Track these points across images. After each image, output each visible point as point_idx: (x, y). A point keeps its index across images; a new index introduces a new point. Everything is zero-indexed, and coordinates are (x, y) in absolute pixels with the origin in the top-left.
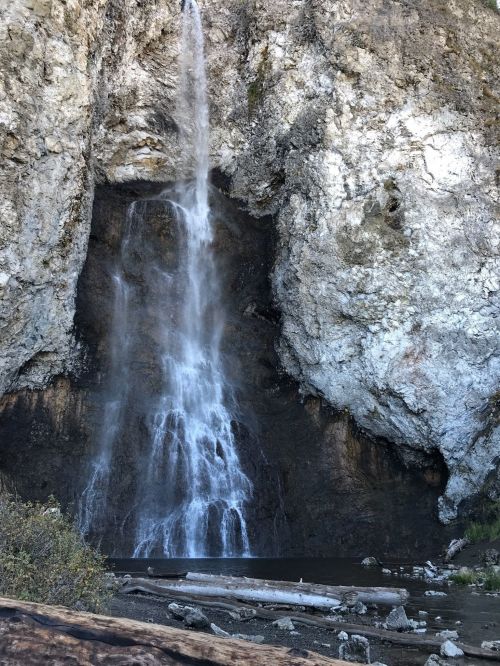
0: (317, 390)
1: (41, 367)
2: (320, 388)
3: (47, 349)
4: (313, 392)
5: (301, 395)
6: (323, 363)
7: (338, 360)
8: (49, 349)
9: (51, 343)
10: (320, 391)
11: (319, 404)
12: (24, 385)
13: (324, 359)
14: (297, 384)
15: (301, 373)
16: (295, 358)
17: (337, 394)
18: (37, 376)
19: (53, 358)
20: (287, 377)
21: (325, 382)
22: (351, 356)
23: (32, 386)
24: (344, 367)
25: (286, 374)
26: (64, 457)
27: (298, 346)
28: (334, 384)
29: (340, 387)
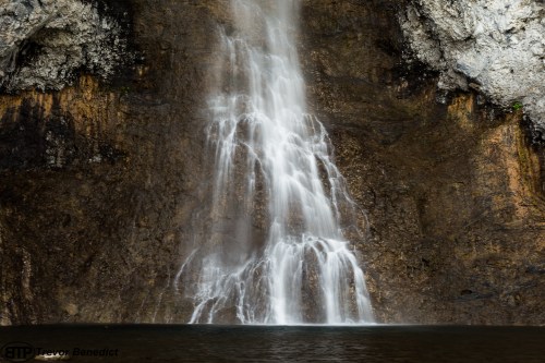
0: (469, 80)
1: (52, 55)
2: (472, 75)
3: (53, 25)
4: (462, 83)
5: (441, 91)
6: (479, 35)
7: (504, 28)
8: (57, 24)
9: (59, 16)
10: (474, 80)
11: (471, 101)
12: (30, 82)
13: (479, 29)
14: (436, 74)
15: (442, 57)
16: (433, 36)
17: (502, 83)
18: (48, 69)
19: (67, 40)
20: (420, 66)
21: (482, 66)
22: (526, 21)
23: (42, 85)
24: (514, 39)
25: (418, 61)
26: (94, 184)
27: (436, 14)
28: (497, 67)
29: (507, 71)
